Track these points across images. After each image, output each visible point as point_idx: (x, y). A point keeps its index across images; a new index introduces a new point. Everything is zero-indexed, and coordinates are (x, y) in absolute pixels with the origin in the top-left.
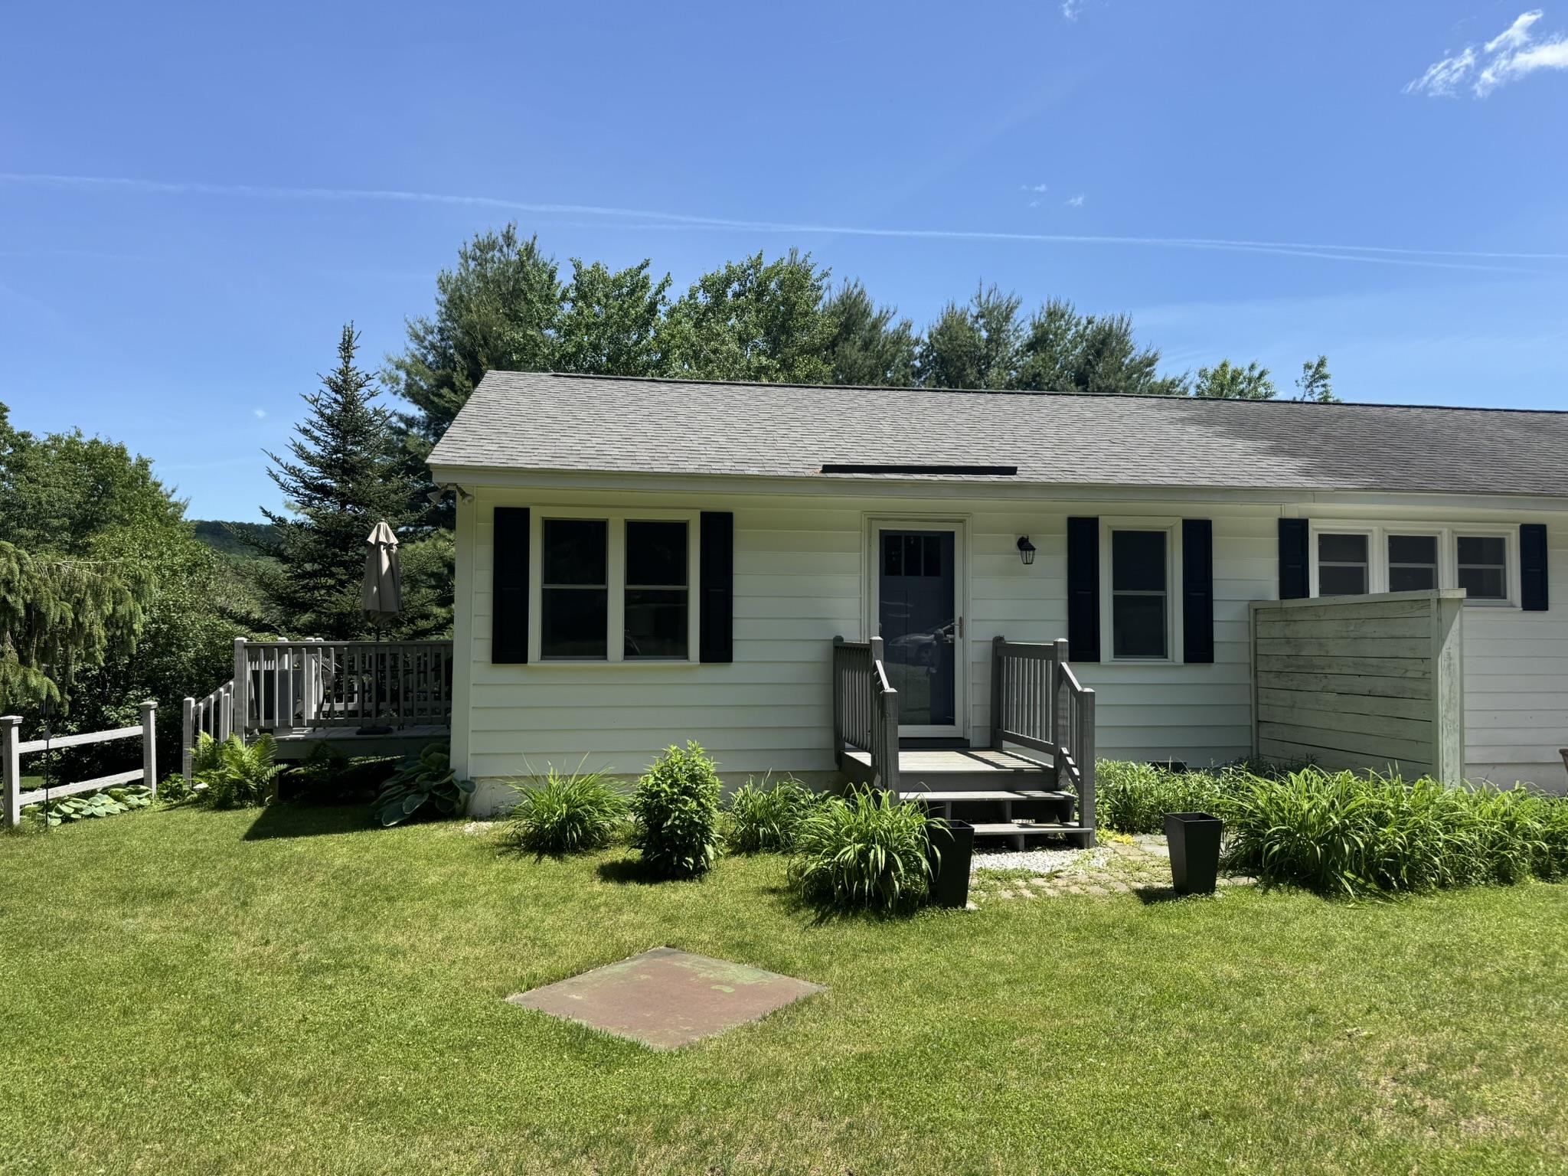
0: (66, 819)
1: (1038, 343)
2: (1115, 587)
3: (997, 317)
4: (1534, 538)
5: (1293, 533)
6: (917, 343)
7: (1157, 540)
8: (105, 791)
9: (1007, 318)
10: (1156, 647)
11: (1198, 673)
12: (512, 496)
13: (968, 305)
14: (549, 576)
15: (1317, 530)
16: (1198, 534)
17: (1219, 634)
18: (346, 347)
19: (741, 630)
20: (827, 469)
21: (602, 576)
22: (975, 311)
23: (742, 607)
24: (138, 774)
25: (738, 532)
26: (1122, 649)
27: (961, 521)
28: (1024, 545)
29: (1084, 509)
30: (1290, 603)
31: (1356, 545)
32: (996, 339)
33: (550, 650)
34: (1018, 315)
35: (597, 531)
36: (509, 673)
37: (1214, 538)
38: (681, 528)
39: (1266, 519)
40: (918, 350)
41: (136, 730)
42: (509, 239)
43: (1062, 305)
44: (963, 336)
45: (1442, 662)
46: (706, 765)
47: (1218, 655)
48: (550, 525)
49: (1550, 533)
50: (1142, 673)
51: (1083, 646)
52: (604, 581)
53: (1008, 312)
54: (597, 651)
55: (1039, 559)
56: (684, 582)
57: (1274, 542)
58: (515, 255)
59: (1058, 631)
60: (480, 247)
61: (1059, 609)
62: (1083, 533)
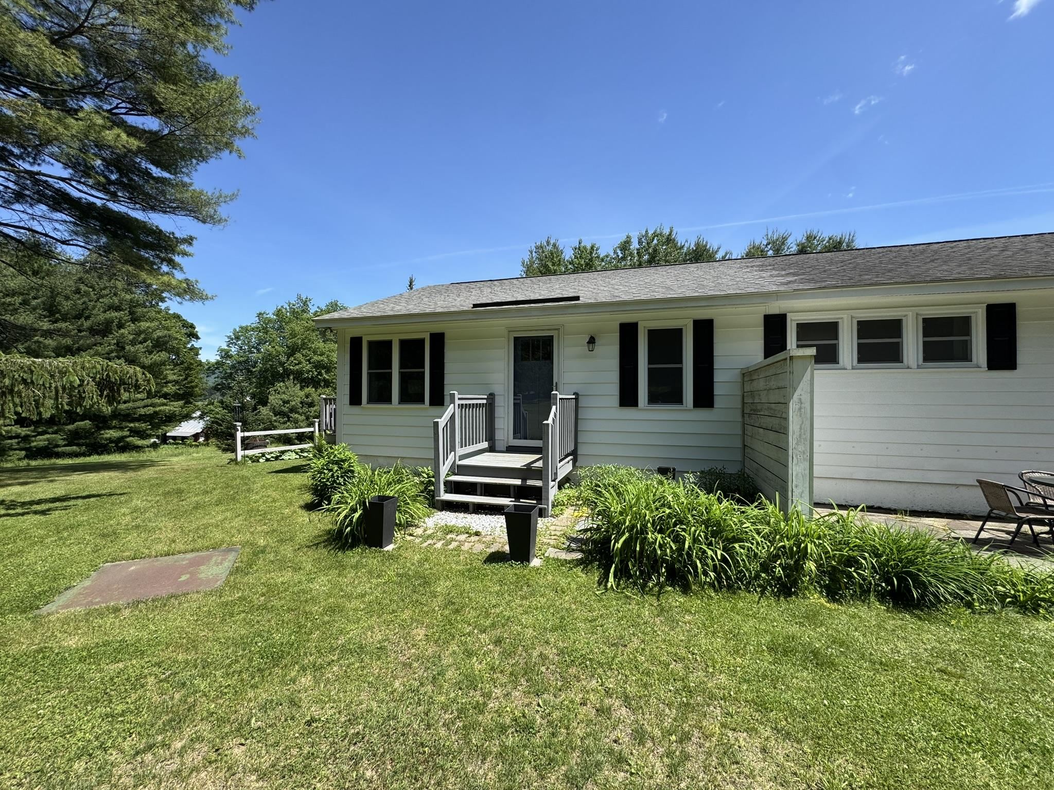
0: (268, 460)
2: (650, 362)
5: (775, 324)
7: (677, 334)
8: (292, 451)
10: (675, 397)
11: (703, 414)
12: (356, 332)
14: (370, 367)
15: (795, 320)
16: (704, 329)
17: (720, 389)
20: (475, 306)
21: (390, 366)
23: (448, 379)
25: (447, 341)
26: (653, 399)
27: (558, 329)
28: (592, 341)
29: (628, 318)
31: (831, 329)
33: (371, 400)
35: (388, 345)
36: (356, 409)
37: (715, 330)
38: (422, 341)
39: (756, 314)
41: (312, 429)
42: (548, 243)
45: (793, 406)
47: (718, 402)
48: (371, 344)
49: (1019, 310)
50: (665, 414)
51: (628, 398)
52: (391, 368)
53: (784, 239)
54: (388, 400)
55: (599, 348)
56: (423, 367)
57: (761, 330)
58: (550, 248)
59: (613, 389)
60: (537, 248)
61: (613, 377)
62: (628, 332)
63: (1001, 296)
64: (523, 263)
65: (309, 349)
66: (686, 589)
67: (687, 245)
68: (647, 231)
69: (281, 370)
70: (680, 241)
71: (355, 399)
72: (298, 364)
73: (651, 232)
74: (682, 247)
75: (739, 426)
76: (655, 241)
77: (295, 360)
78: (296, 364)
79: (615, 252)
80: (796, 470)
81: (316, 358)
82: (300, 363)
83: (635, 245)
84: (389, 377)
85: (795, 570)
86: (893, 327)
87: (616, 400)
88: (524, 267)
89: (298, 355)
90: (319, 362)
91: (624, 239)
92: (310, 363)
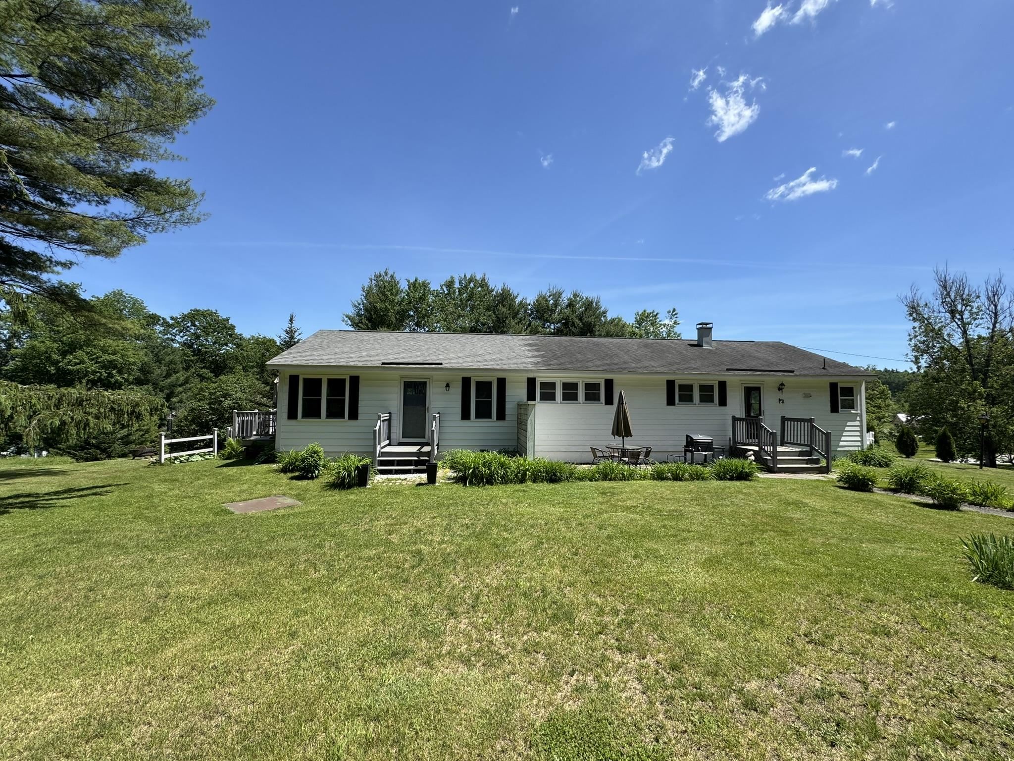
0: (181, 462)
1: (571, 305)
2: (476, 398)
3: (557, 296)
4: (609, 383)
5: (531, 382)
6: (529, 305)
7: (489, 384)
8: (198, 454)
9: (559, 297)
10: (488, 415)
11: (501, 423)
12: (294, 372)
13: (545, 292)
14: (304, 395)
15: (539, 381)
16: (502, 382)
17: (507, 412)
18: (291, 320)
19: (361, 410)
20: (383, 364)
21: (320, 395)
22: (548, 294)
23: (361, 404)
24: (211, 449)
25: (361, 381)
26: (478, 416)
27: (428, 379)
28: (448, 385)
29: (466, 375)
30: (530, 402)
31: (553, 385)
32: (556, 304)
33: (305, 416)
34: (564, 295)
35: (319, 381)
36: (293, 422)
37: (507, 383)
38: (344, 381)
39: (524, 378)
40: (529, 307)
41: (211, 437)
42: (386, 273)
43: (578, 292)
44: (544, 303)
45: (529, 422)
46: (318, 449)
47: (507, 418)
48: (305, 380)
49: (614, 381)
50: (483, 423)
51: (465, 416)
52: (320, 396)
53: (560, 294)
54: (318, 415)
55: (451, 390)
56: (344, 396)
57: (526, 385)
58: (388, 278)
59: (459, 410)
60: (376, 276)
61: (459, 404)
62: (466, 382)
63: (609, 376)
64: (363, 288)
65: (95, 347)
66: (492, 484)
67: (496, 290)
68: (465, 276)
69: (52, 369)
70: (491, 285)
71: (292, 415)
72: (79, 364)
73: (468, 277)
74: (493, 291)
75: (516, 429)
76: (472, 285)
77: (74, 358)
78: (77, 364)
79: (442, 288)
80: (529, 445)
81: (106, 357)
82: (82, 362)
83: (457, 285)
84: (319, 402)
85: (524, 475)
86: (574, 386)
87: (460, 416)
88: (364, 291)
89: (79, 353)
90: (108, 361)
91: (449, 279)
92: (96, 363)
